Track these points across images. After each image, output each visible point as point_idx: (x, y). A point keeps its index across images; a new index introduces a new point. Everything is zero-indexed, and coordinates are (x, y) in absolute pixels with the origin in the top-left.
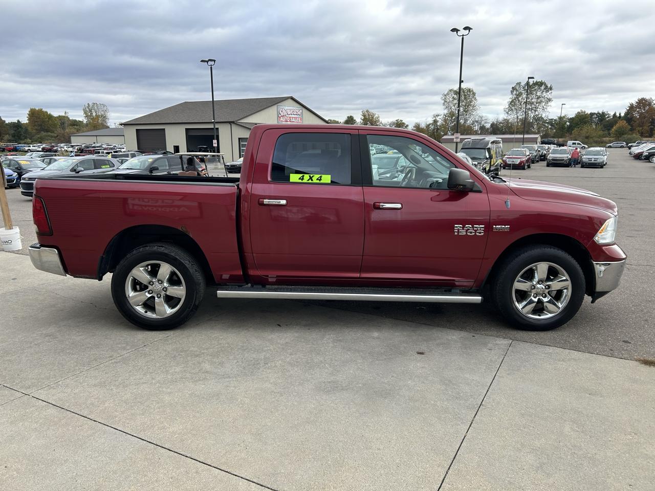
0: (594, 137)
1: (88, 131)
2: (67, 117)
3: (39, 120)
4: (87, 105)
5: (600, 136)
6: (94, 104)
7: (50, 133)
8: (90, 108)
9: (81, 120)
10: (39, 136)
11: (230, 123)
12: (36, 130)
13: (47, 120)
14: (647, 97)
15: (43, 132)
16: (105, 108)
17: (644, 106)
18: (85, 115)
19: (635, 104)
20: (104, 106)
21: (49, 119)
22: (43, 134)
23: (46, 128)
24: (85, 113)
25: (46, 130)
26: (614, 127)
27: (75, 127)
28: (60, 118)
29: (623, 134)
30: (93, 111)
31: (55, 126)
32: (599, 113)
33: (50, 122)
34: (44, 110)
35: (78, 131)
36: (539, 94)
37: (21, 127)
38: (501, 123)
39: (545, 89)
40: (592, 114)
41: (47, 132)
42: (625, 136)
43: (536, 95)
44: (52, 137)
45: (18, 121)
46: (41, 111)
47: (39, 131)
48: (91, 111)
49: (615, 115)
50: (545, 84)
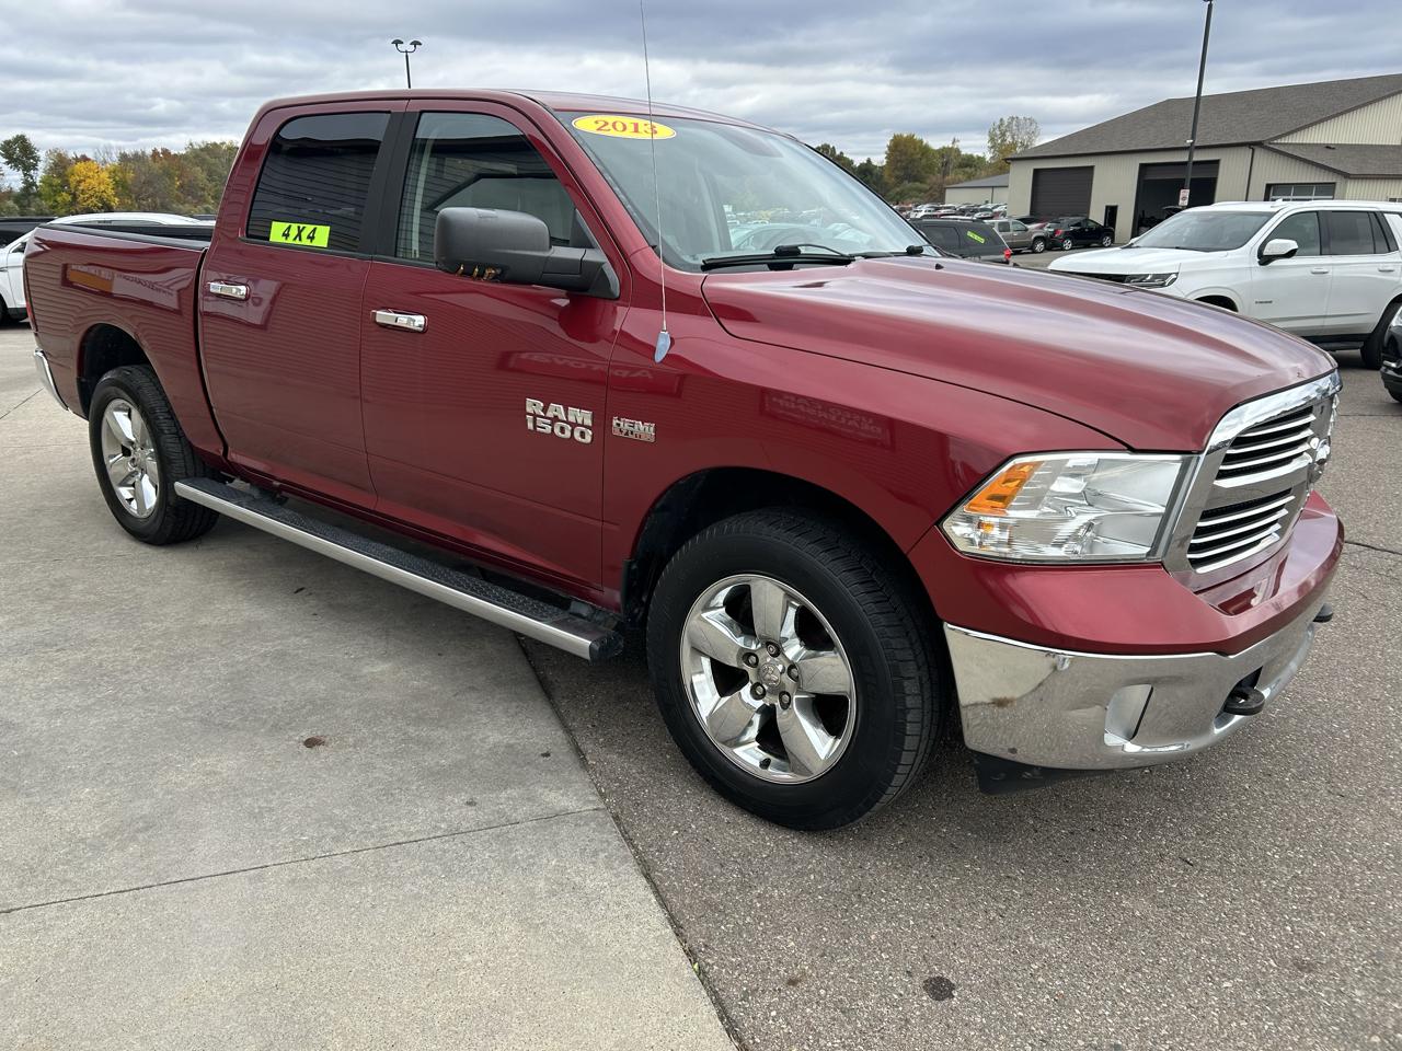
1: (988, 176)
2: (958, 151)
3: (903, 158)
4: (998, 123)
6: (1013, 118)
7: (918, 184)
8: (1003, 128)
9: (981, 155)
10: (898, 189)
11: (1252, 145)
12: (897, 177)
13: (919, 156)
15: (906, 182)
16: (1033, 127)
18: (990, 145)
20: (1032, 121)
21: (923, 155)
22: (907, 185)
23: (915, 173)
24: (992, 140)
25: (915, 176)
27: (968, 169)
28: (944, 152)
30: (1008, 134)
31: (930, 168)
33: (924, 161)
34: (917, 137)
35: (970, 177)
37: (871, 174)
41: (915, 181)
44: (920, 191)
45: (869, 161)
46: (911, 139)
47: (900, 179)
48: (1003, 135)
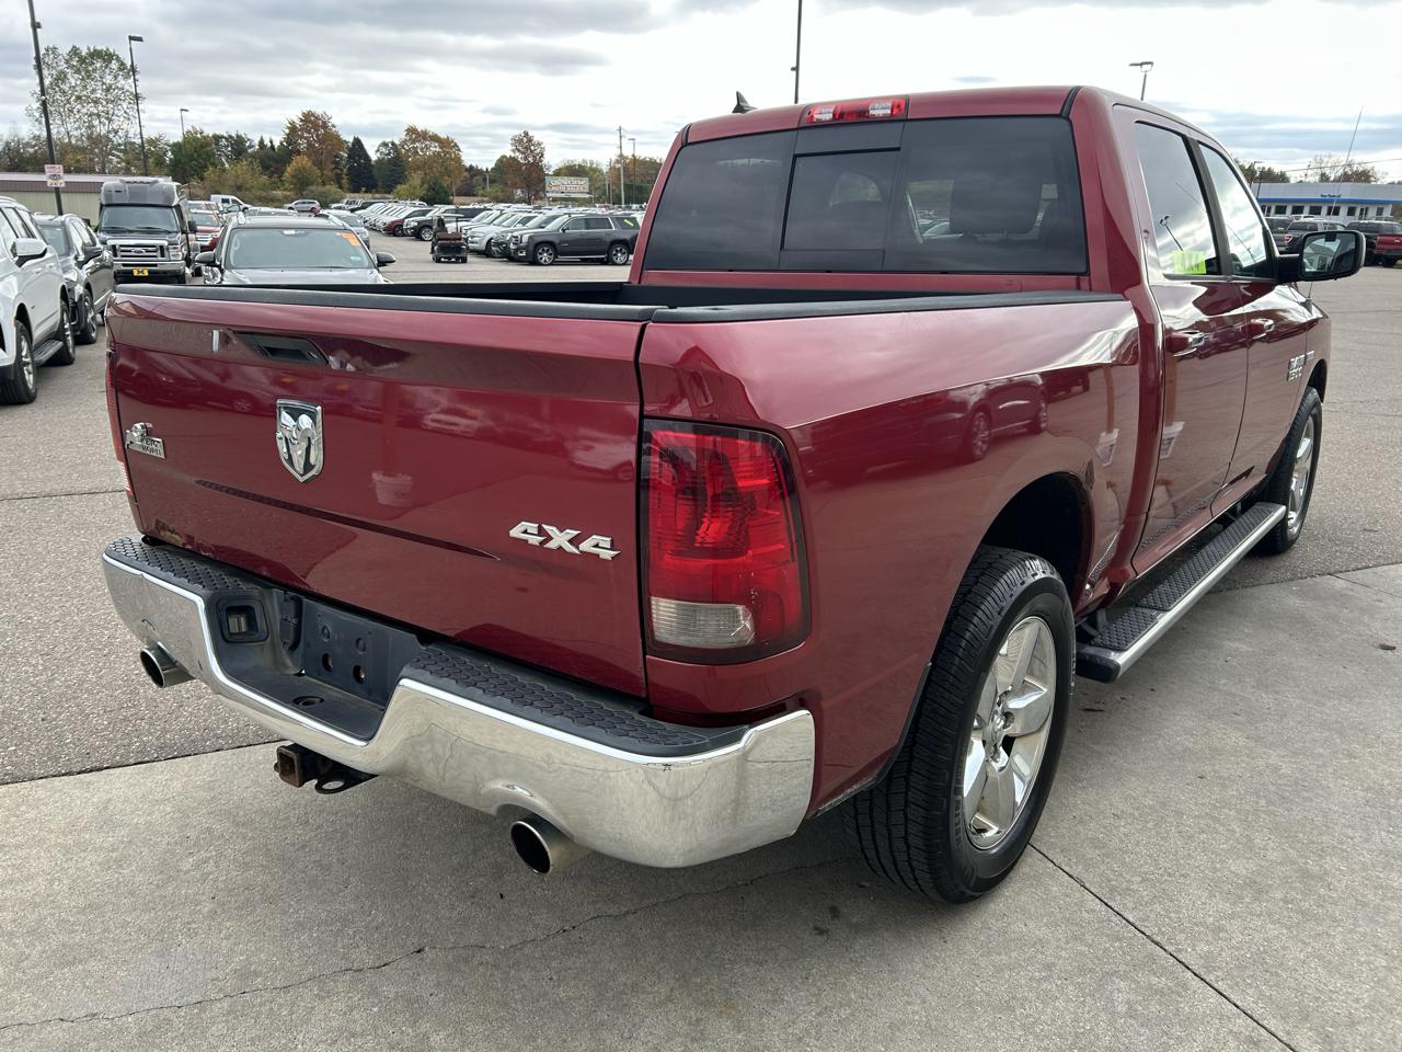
0: (252, 187)
5: (264, 187)
14: (319, 111)
17: (316, 127)
19: (298, 123)
26: (289, 169)
29: (307, 185)
32: (230, 137)
36: (109, 79)
38: (28, 144)
39: (120, 69)
40: (217, 138)
42: (313, 188)
43: (104, 84)
49: (261, 142)
50: (118, 59)
